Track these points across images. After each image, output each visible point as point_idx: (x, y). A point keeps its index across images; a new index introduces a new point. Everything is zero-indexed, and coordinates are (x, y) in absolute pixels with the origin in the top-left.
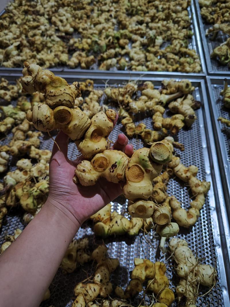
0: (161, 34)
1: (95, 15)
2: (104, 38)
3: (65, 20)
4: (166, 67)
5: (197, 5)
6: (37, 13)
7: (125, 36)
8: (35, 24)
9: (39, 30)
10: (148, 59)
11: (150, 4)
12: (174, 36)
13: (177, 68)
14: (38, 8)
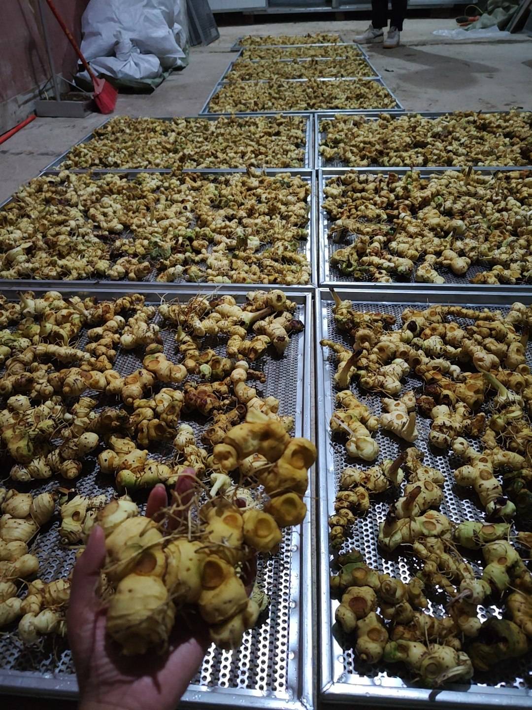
0: (258, 232)
1: (160, 206)
2: (171, 239)
3: (111, 213)
4: (259, 278)
5: (321, 195)
6: (68, 203)
7: (205, 237)
8: (61, 218)
9: (66, 226)
10: (234, 266)
11: (249, 193)
12: (276, 236)
13: (276, 279)
14: (68, 196)
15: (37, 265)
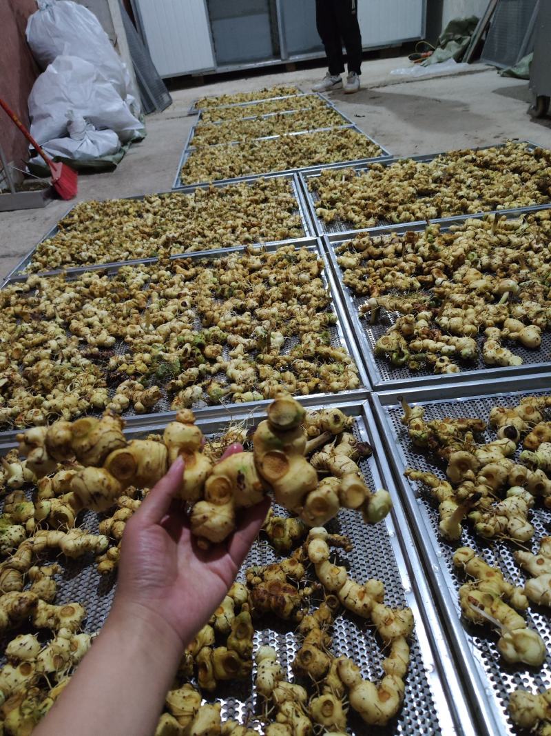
0: (278, 326)
1: (154, 306)
2: (176, 347)
3: (97, 323)
4: (297, 387)
5: (336, 267)
6: (42, 316)
7: (215, 340)
8: (39, 337)
9: (46, 348)
10: (262, 375)
11: (253, 275)
12: (302, 327)
13: (317, 385)
14: (42, 307)
15: (17, 408)
